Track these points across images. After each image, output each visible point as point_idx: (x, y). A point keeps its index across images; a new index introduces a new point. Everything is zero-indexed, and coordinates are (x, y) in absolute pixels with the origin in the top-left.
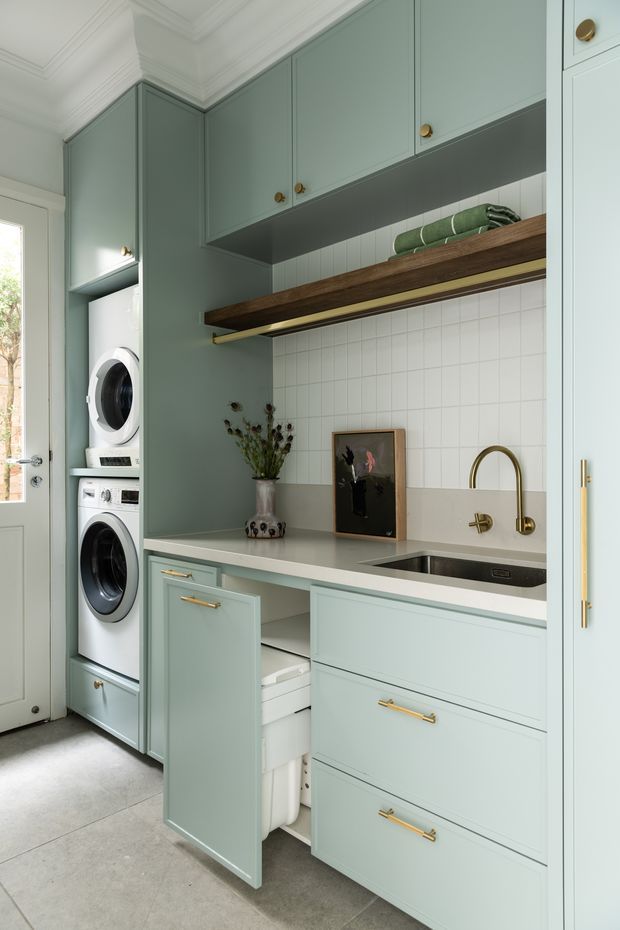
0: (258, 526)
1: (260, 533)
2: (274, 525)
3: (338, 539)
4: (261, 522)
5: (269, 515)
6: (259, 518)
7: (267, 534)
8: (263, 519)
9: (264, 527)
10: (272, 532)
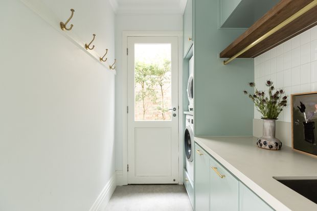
0: (262, 142)
1: (263, 146)
2: (273, 143)
3: (294, 153)
4: (264, 140)
5: (269, 137)
6: (264, 139)
7: (267, 147)
8: (265, 139)
9: (265, 143)
10: (271, 147)
